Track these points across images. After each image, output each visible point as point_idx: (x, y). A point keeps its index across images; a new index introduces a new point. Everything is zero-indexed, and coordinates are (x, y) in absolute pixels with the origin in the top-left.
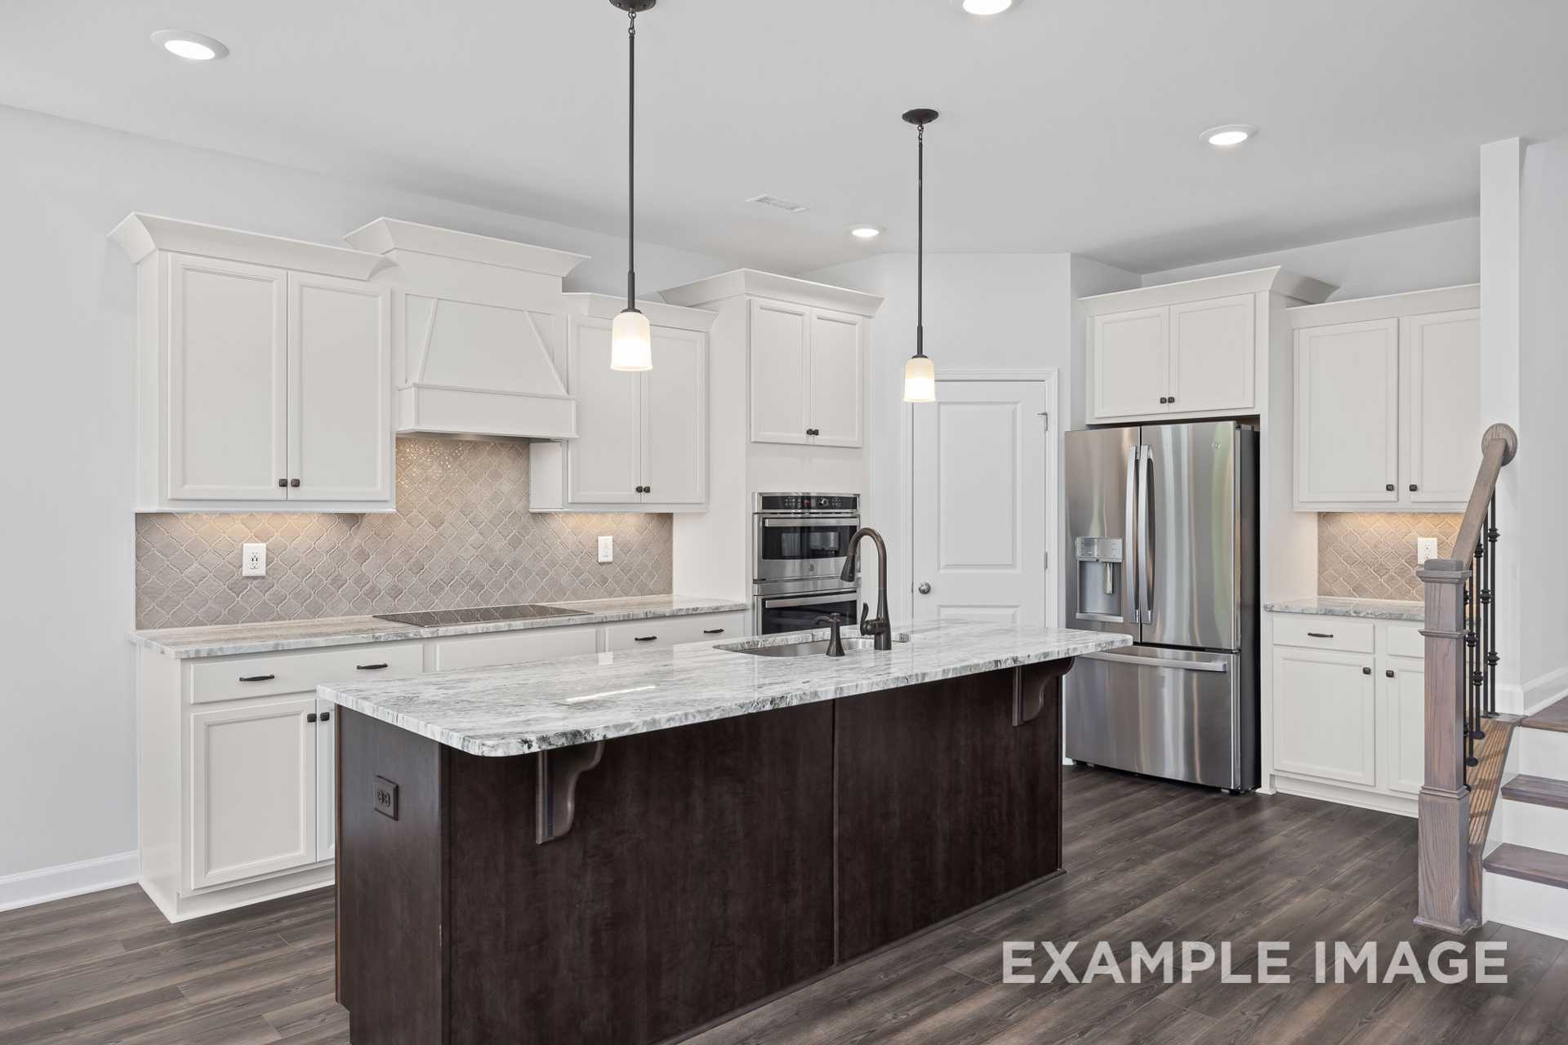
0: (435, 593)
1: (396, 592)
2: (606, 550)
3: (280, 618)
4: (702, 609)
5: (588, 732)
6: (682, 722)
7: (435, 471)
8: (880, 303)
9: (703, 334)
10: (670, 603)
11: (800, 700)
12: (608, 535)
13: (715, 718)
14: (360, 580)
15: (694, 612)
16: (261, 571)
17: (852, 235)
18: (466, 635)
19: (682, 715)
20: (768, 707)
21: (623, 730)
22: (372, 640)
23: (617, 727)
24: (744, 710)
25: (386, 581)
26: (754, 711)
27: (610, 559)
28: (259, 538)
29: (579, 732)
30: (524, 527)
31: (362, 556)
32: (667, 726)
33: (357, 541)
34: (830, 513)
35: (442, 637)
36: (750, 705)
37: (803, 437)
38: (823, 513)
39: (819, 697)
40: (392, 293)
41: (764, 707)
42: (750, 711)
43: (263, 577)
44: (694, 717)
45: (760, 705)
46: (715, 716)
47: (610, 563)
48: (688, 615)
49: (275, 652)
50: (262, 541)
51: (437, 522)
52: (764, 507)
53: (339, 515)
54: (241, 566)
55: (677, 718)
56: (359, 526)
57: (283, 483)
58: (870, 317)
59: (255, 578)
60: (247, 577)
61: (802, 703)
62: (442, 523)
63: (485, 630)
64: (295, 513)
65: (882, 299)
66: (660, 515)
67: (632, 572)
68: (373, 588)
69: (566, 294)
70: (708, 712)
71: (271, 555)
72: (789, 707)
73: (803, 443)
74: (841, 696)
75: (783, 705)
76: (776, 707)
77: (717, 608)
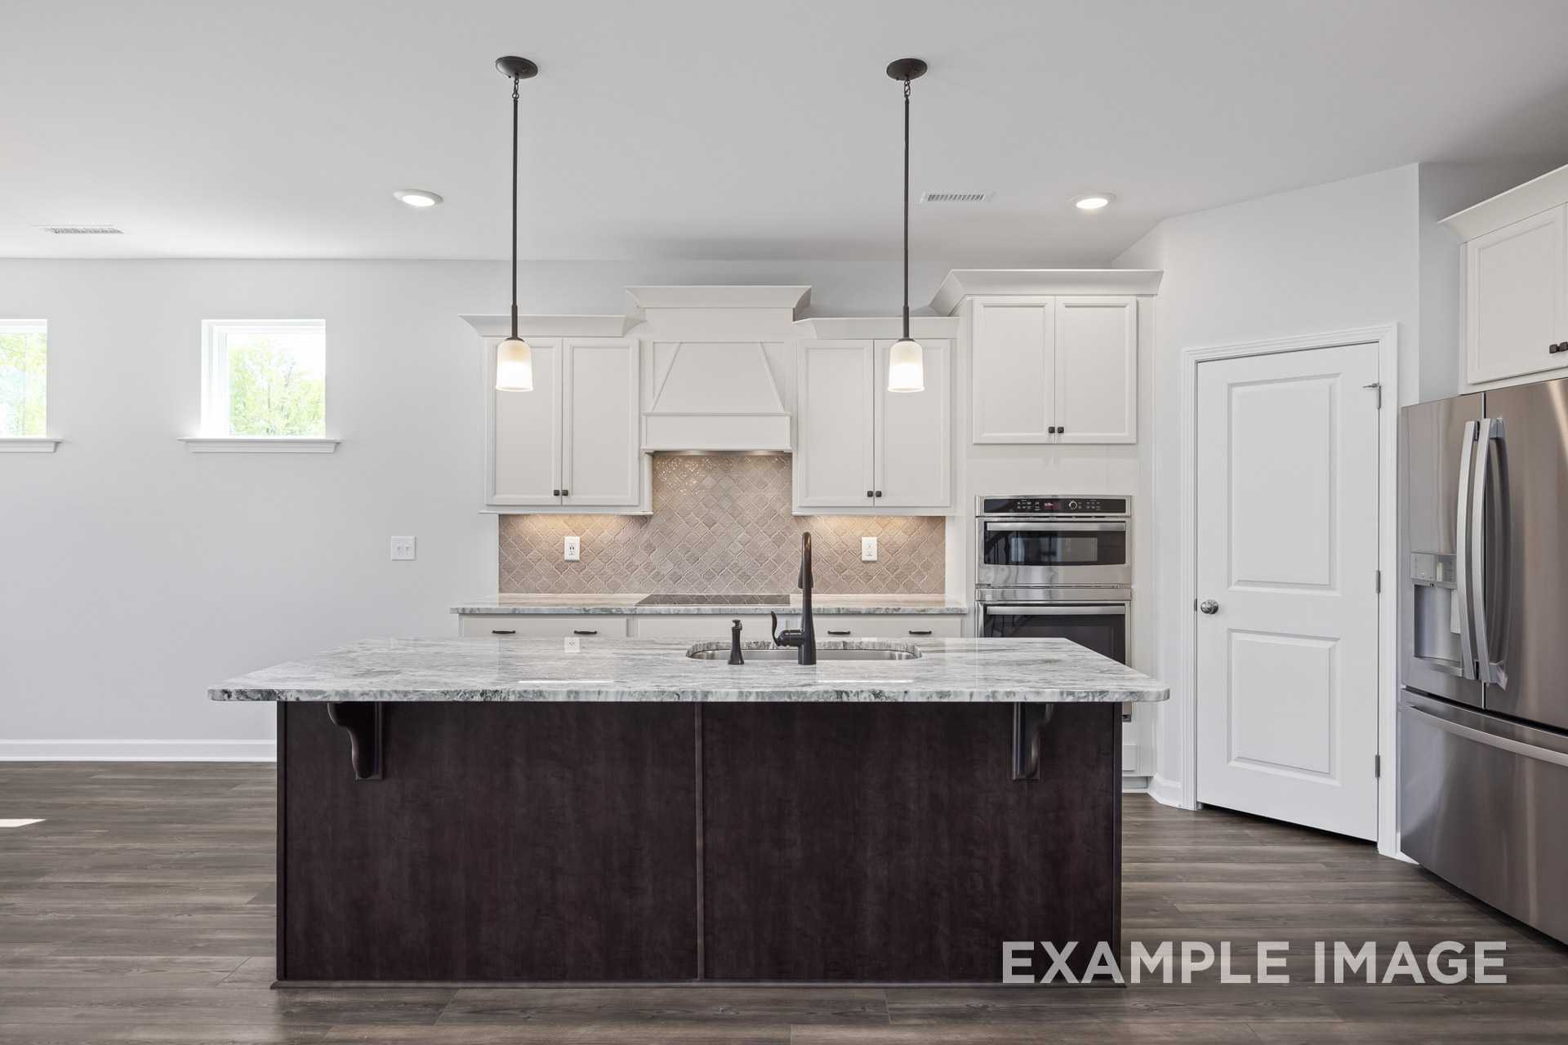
0: (708, 580)
1: (676, 578)
2: (869, 548)
3: (590, 592)
4: (904, 610)
5: (282, 692)
6: (376, 698)
7: (709, 481)
8: (1161, 277)
9: (949, 340)
10: (943, 602)
11: (519, 697)
12: (872, 536)
13: (414, 700)
14: (649, 566)
15: (895, 612)
16: (576, 557)
17: (1075, 207)
18: (660, 615)
19: (377, 691)
20: (477, 698)
21: (316, 696)
22: (583, 612)
23: (309, 692)
24: (448, 696)
25: (668, 567)
26: (461, 700)
27: (874, 557)
28: (575, 533)
29: (273, 691)
30: (788, 527)
31: (650, 548)
32: (360, 699)
33: (646, 536)
34: (1090, 517)
35: (639, 614)
36: (455, 694)
37: (1044, 436)
38: (1077, 517)
39: (544, 697)
40: (640, 343)
41: (472, 697)
42: (455, 699)
43: (578, 561)
44: (390, 695)
45: (467, 695)
46: (414, 698)
47: (874, 562)
48: (887, 614)
49: (514, 614)
50: (578, 535)
51: (710, 523)
52: (986, 511)
53: (633, 517)
54: (563, 553)
55: (371, 693)
56: (646, 527)
57: (557, 493)
58: (1153, 295)
59: (573, 561)
60: (568, 561)
61: (521, 700)
62: (715, 523)
63: (676, 612)
64: (600, 515)
65: (1162, 272)
66: (932, 519)
67: (899, 571)
68: (658, 573)
69: (796, 322)
70: (406, 693)
71: (583, 545)
72: (504, 702)
73: (1044, 442)
74: (576, 700)
75: (497, 699)
76: (489, 699)
77: (924, 610)
